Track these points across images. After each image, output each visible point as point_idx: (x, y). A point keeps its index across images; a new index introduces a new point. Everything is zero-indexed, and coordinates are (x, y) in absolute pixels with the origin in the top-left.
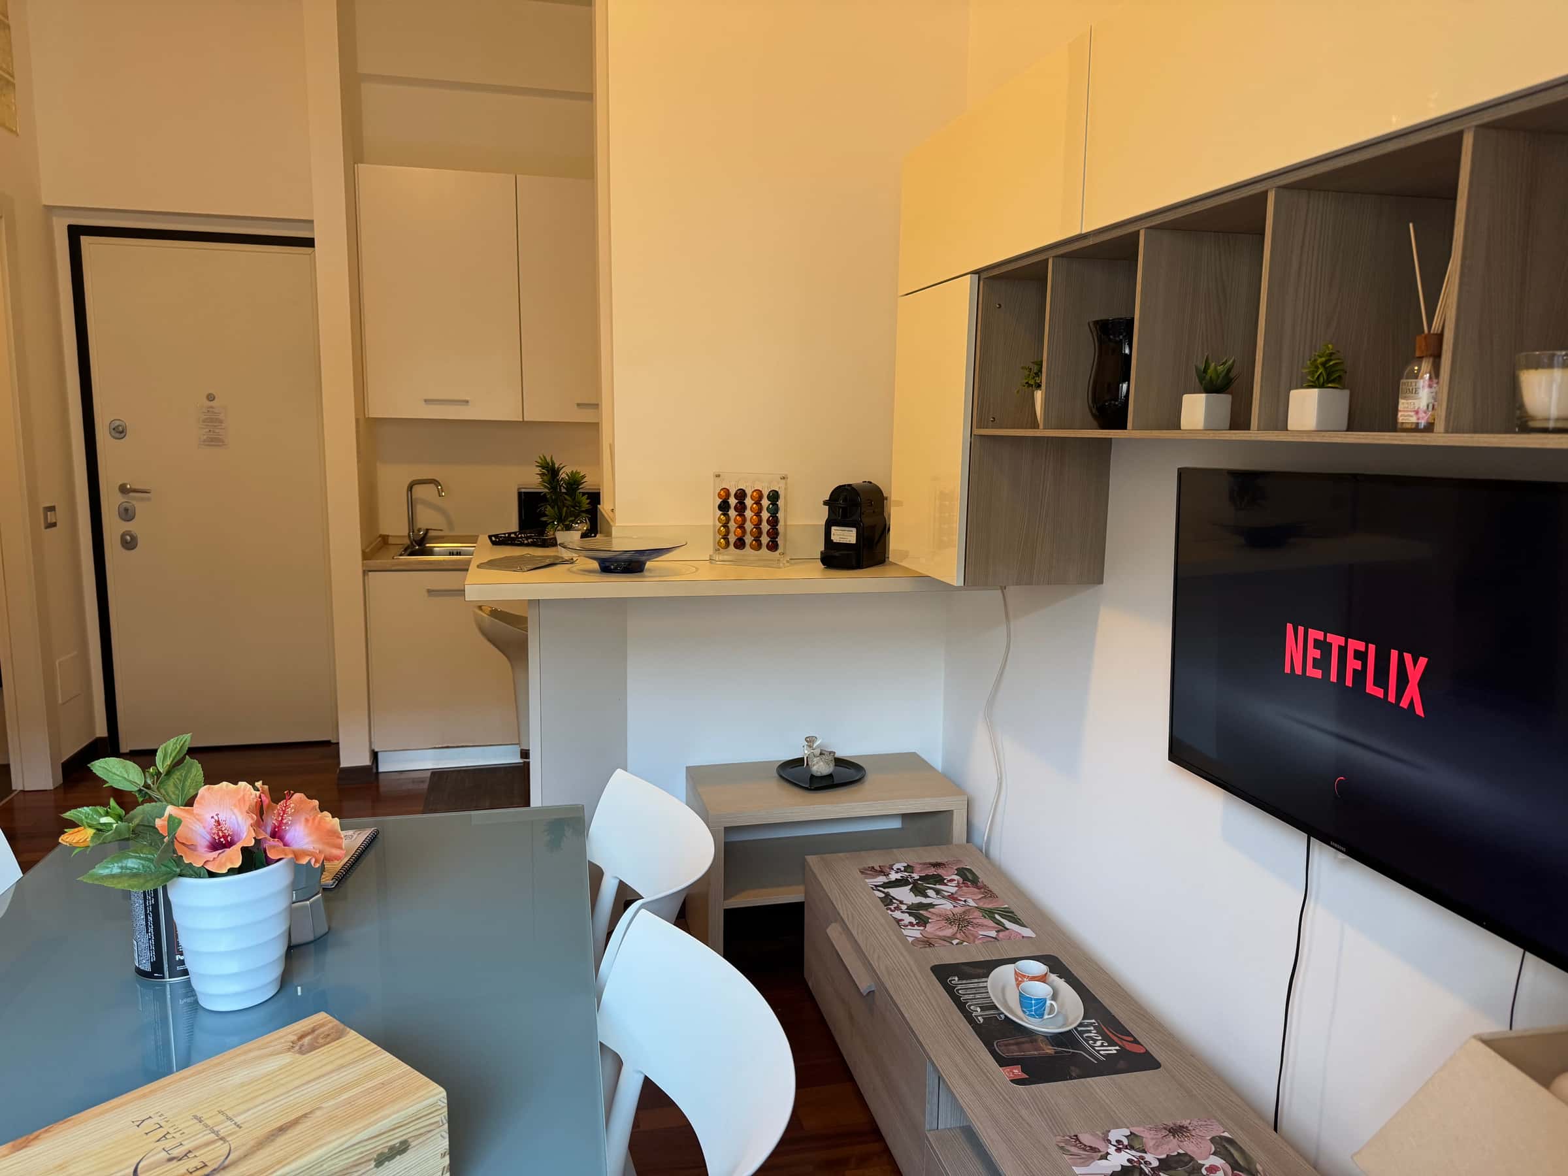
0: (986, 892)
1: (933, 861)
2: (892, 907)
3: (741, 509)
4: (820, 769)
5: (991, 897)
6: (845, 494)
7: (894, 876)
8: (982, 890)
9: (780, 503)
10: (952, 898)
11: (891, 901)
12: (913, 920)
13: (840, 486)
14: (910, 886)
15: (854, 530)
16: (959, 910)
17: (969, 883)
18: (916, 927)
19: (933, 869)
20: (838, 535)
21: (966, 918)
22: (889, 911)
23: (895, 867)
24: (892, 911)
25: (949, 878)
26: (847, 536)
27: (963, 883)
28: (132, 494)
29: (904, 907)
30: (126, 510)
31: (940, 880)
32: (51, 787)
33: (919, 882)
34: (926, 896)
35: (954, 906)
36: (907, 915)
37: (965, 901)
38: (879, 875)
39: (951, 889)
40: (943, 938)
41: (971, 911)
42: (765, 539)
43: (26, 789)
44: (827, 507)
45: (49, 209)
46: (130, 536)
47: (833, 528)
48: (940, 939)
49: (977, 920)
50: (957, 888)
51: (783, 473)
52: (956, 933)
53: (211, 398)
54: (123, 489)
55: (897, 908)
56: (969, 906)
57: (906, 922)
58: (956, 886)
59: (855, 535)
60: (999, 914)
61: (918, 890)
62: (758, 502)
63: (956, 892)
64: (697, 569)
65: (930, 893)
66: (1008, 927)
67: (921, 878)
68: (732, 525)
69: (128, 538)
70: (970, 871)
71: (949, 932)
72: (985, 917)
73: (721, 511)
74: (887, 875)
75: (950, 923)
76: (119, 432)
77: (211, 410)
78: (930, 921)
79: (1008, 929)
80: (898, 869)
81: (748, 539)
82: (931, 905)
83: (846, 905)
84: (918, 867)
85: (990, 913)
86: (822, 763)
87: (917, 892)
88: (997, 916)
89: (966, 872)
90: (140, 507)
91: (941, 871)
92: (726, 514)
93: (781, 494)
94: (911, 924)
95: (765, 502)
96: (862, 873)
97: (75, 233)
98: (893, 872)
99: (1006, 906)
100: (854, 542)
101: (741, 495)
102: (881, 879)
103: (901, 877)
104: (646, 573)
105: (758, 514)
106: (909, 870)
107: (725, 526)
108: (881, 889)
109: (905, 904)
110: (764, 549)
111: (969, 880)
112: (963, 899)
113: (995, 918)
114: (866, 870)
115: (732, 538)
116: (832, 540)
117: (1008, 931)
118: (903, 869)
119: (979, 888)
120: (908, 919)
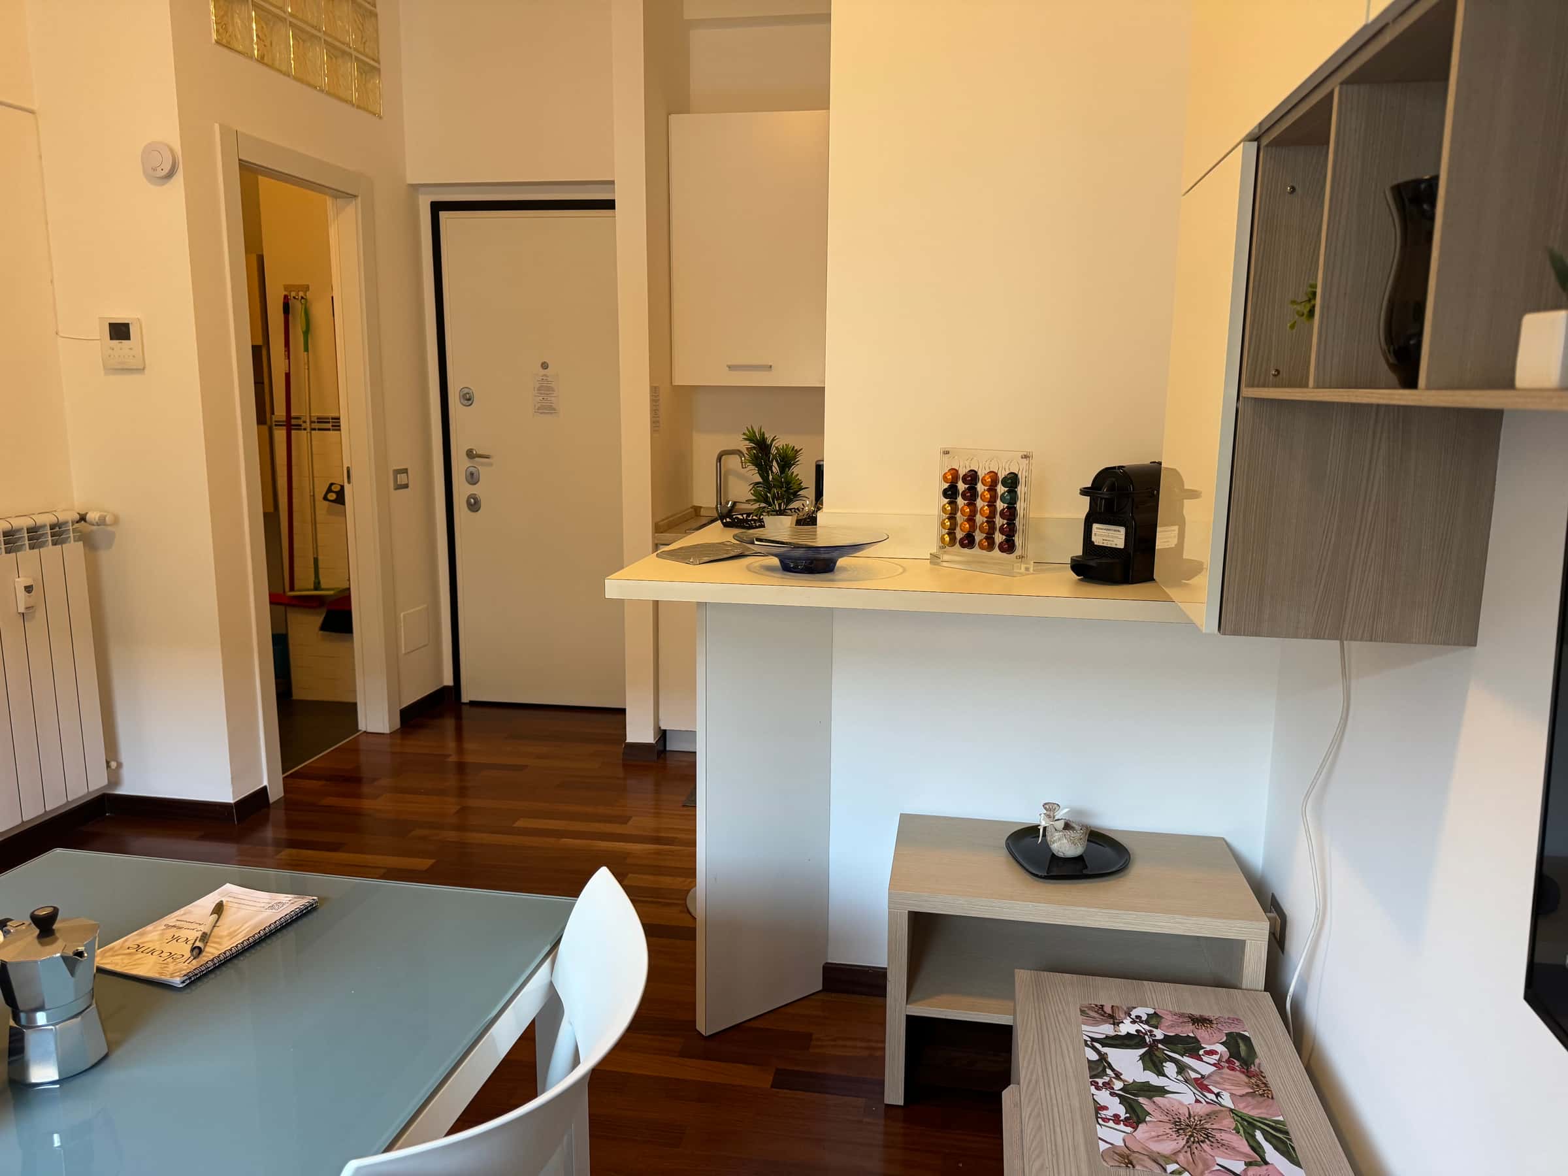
0: (1258, 1086)
1: (1196, 1013)
2: (1100, 1081)
3: (971, 496)
4: (1063, 849)
5: (1262, 1095)
6: (1114, 479)
7: (1127, 1028)
8: (1253, 1080)
9: (1021, 490)
10: (1200, 1084)
11: (1104, 1070)
12: (1121, 1111)
13: (1107, 469)
14: (1142, 1051)
15: (1122, 530)
16: (1202, 1109)
17: (1237, 1064)
18: (1121, 1127)
19: (1191, 1027)
20: (1101, 535)
21: (1207, 1126)
22: (1093, 1088)
23: (1134, 1013)
24: (1098, 1088)
25: (1208, 1048)
26: (1112, 537)
27: (1228, 1061)
28: (477, 459)
29: (1118, 1085)
30: (472, 474)
31: (1192, 1047)
32: (387, 731)
33: (1160, 1046)
34: (1161, 1073)
35: (1197, 1101)
36: (1117, 1100)
37: (1217, 1095)
38: (1106, 1022)
39: (1202, 1067)
40: (1155, 1155)
41: (1220, 1115)
42: (999, 538)
43: (369, 730)
44: (1088, 498)
45: (415, 188)
46: (473, 499)
47: (1095, 526)
48: (1150, 1157)
49: (1224, 1136)
50: (1214, 1068)
51: (1027, 449)
52: (1179, 1151)
53: (545, 366)
54: (470, 454)
55: (1108, 1085)
56: (1221, 1105)
57: (1108, 1113)
58: (1214, 1065)
59: (1123, 537)
60: (1264, 1132)
61: (1153, 1062)
62: (992, 489)
63: (1210, 1076)
64: (905, 570)
65: (1170, 1068)
66: (1268, 1159)
67: (1167, 1040)
68: (960, 518)
69: (472, 500)
70: (1246, 1040)
71: (1166, 1147)
72: (1238, 1132)
73: (946, 498)
74: (1116, 1023)
75: (1177, 1131)
76: (468, 399)
77: (544, 378)
78: (1148, 1118)
79: (1266, 1163)
80: (1137, 1017)
81: (979, 536)
82: (1162, 1091)
83: (1035, 1063)
84: (1168, 1019)
85: (1247, 1126)
86: (1065, 841)
87: (1150, 1065)
88: (1259, 1136)
89: (1240, 1041)
90: (484, 472)
91: (1202, 1034)
92: (953, 503)
93: (1022, 480)
94: (1116, 1119)
95: (1001, 489)
96: (1082, 1012)
97: (437, 208)
98: (1128, 1021)
99: (1281, 1118)
100: (1122, 546)
101: (971, 478)
102: (1107, 1030)
103: (1137, 1031)
104: (837, 575)
105: (991, 505)
106: (1153, 1022)
107: (952, 518)
108: (1098, 1046)
109: (1123, 1081)
110: (996, 550)
111: (1238, 1058)
112: (1216, 1091)
113: (1254, 1137)
114: (1091, 1008)
115: (959, 535)
116: (1093, 542)
117: (1265, 1167)
118: (1144, 1018)
119: (1249, 1075)
120: (1116, 1107)
